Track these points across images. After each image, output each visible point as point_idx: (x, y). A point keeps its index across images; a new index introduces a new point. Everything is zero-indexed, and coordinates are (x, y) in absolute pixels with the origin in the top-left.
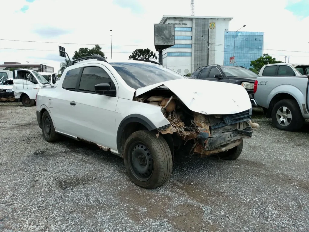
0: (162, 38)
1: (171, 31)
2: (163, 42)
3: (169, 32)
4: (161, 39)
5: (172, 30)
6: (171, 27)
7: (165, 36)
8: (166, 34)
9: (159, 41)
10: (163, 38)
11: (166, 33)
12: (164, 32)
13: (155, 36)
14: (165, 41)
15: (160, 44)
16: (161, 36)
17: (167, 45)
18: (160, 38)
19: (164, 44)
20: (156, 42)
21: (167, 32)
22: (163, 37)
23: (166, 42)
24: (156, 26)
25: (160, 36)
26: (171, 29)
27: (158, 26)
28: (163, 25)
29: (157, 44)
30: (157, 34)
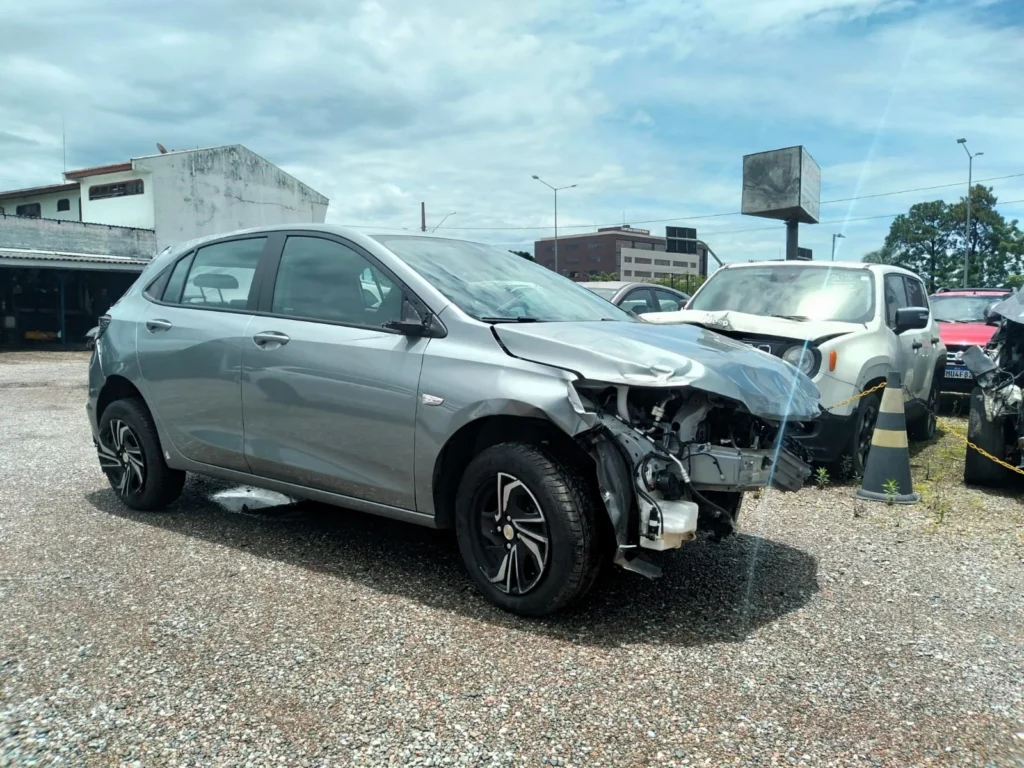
0: (762, 192)
1: (790, 168)
2: (765, 201)
3: (784, 172)
4: (760, 195)
5: (792, 165)
6: (791, 155)
7: (772, 184)
8: (775, 179)
9: (753, 200)
10: (765, 191)
11: (775, 175)
12: (770, 174)
13: (744, 189)
14: (772, 199)
15: (757, 209)
16: (761, 186)
17: (778, 208)
18: (758, 192)
19: (769, 206)
20: (747, 205)
21: (780, 172)
22: (767, 187)
23: (776, 201)
24: (749, 160)
25: (758, 185)
26: (790, 160)
27: (754, 161)
28: (767, 155)
29: (747, 211)
30: (749, 184)
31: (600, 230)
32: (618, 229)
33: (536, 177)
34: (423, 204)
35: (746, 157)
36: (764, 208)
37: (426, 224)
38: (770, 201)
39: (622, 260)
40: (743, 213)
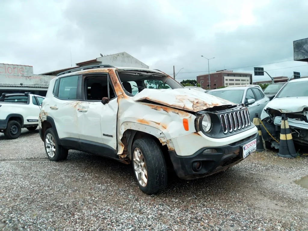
0: (301, 53)
2: (303, 56)
4: (300, 54)
7: (305, 50)
8: (306, 48)
9: (298, 56)
12: (304, 47)
13: (294, 52)
15: (300, 58)
16: (301, 51)
18: (300, 53)
19: (304, 57)
20: (296, 57)
22: (303, 51)
23: (307, 55)
24: (295, 43)
25: (300, 51)
27: (297, 43)
28: (302, 41)
29: (296, 59)
30: (296, 50)
31: (217, 72)
32: (222, 71)
33: (202, 56)
34: (174, 66)
35: (294, 42)
36: (302, 58)
37: (175, 72)
38: (305, 56)
39: (225, 80)
40: (294, 60)
